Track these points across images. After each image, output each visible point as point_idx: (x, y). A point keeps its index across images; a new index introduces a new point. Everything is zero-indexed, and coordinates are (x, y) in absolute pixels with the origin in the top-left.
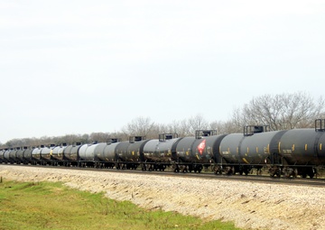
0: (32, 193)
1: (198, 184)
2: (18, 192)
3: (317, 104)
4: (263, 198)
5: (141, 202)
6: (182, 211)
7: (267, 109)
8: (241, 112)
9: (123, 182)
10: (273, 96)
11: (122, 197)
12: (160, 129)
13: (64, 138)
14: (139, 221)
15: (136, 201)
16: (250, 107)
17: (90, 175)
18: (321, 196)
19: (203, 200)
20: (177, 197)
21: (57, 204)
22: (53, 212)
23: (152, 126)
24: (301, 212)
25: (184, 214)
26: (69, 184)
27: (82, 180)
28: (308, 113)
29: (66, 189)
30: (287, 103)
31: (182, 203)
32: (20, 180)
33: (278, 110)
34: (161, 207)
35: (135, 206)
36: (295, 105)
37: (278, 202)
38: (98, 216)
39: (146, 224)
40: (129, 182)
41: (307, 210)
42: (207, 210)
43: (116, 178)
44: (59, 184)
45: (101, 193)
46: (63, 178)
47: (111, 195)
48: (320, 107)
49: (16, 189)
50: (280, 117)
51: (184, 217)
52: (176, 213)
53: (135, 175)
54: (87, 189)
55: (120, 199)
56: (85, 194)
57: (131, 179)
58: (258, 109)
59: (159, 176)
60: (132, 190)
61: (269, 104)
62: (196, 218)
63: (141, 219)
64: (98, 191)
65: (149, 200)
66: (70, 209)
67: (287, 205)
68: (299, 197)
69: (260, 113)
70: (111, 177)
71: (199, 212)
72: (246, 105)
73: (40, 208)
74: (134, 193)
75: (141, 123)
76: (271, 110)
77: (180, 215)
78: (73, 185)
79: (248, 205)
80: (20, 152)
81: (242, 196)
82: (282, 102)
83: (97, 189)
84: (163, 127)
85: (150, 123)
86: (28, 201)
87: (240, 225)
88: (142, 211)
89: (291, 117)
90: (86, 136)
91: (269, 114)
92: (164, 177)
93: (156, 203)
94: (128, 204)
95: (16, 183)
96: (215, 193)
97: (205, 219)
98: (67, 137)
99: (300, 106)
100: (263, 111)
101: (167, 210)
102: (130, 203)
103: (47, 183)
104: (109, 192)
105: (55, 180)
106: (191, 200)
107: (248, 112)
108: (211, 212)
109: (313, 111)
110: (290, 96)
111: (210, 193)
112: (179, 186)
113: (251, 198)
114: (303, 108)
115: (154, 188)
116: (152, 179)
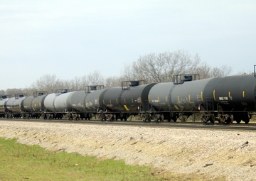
1: (95, 129)
3: (193, 61)
4: (148, 140)
5: (47, 146)
6: (82, 152)
7: (152, 66)
8: (131, 68)
9: (32, 129)
10: (157, 55)
11: (31, 142)
12: (64, 85)
14: (46, 162)
15: (43, 145)
16: (138, 65)
17: (4, 124)
18: (196, 137)
19: (99, 143)
20: (78, 141)
23: (57, 82)
24: (179, 150)
25: (84, 154)
28: (186, 68)
30: (168, 60)
31: (82, 146)
33: (161, 66)
34: (64, 149)
35: (43, 149)
36: (175, 62)
37: (161, 143)
38: (11, 158)
39: (51, 164)
40: (37, 129)
41: (184, 148)
42: (103, 151)
43: (26, 126)
45: (14, 139)
47: (22, 140)
48: (197, 63)
50: (163, 72)
51: (83, 157)
52: (77, 154)
53: (43, 123)
54: (2, 136)
55: (30, 144)
57: (39, 127)
58: (145, 66)
59: (63, 124)
60: (40, 136)
61: (154, 62)
62: (93, 157)
63: (47, 159)
64: (12, 137)
65: (55, 144)
67: (168, 144)
68: (178, 138)
69: (147, 70)
70: (22, 126)
71: (96, 153)
72: (135, 63)
74: (42, 139)
75: (48, 80)
76: (156, 67)
77: (80, 155)
79: (136, 146)
81: (131, 138)
82: (164, 59)
83: (10, 135)
84: (66, 83)
85: (56, 80)
87: (130, 162)
88: (49, 153)
89: (172, 72)
91: (154, 70)
92: (66, 124)
93: (60, 146)
94: (37, 147)
96: (109, 136)
97: (101, 158)
99: (180, 62)
100: (149, 67)
101: (69, 152)
102: (39, 147)
104: (21, 138)
106: (89, 143)
107: (136, 69)
108: (106, 153)
109: (191, 66)
110: (171, 54)
111: (105, 136)
112: (79, 132)
113: (139, 140)
114: (182, 64)
115: (59, 133)
116: (57, 126)
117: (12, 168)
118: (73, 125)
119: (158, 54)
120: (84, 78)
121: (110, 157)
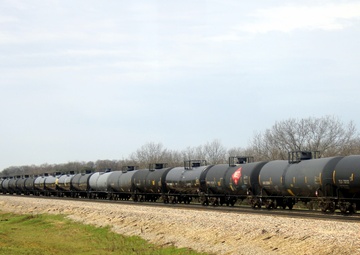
0: (31, 227)
2: (16, 226)
4: (287, 234)
5: (151, 237)
6: (197, 247)
7: (291, 135)
8: (263, 138)
9: (131, 215)
10: (298, 121)
11: (130, 232)
15: (146, 236)
16: (272, 133)
17: (95, 207)
18: (351, 232)
19: (220, 235)
20: (191, 232)
21: (58, 238)
22: (54, 247)
23: (164, 153)
24: (328, 250)
25: (199, 251)
26: (71, 217)
27: (87, 212)
28: (337, 139)
29: (69, 222)
30: (313, 128)
31: (197, 239)
32: (17, 211)
33: (303, 136)
34: (173, 243)
35: (145, 242)
36: (322, 131)
37: (304, 239)
38: (104, 252)
40: (137, 215)
41: (335, 247)
42: (225, 247)
43: (123, 210)
44: (60, 217)
45: (107, 227)
46: (66, 211)
47: (118, 229)
48: (351, 134)
49: (14, 223)
50: (305, 144)
52: (190, 250)
53: (145, 207)
54: (92, 222)
55: (128, 234)
56: (90, 229)
57: (140, 212)
58: (282, 135)
59: (171, 209)
60: (142, 224)
61: (294, 130)
64: (104, 225)
65: (160, 236)
66: (73, 245)
67: (313, 241)
68: (327, 233)
69: (284, 140)
70: (118, 210)
71: (215, 249)
72: (268, 131)
73: (39, 243)
74: (144, 228)
75: (152, 150)
76: (296, 136)
77: (195, 252)
78: (76, 218)
79: (270, 242)
80: (21, 181)
81: (264, 231)
82: (308, 127)
83: (102, 222)
84: (176, 155)
85: (162, 150)
86: (26, 235)
88: (153, 247)
89: (318, 144)
90: (91, 164)
91: (293, 141)
92: (176, 210)
93: (168, 238)
94: (137, 239)
95: (14, 215)
96: (233, 228)
98: (70, 164)
99: (328, 132)
100: (287, 137)
101: (180, 247)
102: (139, 239)
103: (47, 216)
104: (116, 226)
105: (57, 213)
106: (207, 235)
107: (270, 138)
108: (229, 249)
109: (343, 137)
110: (316, 121)
111: (227, 227)
112: (193, 220)
113: (273, 233)
114: (331, 134)
115: (166, 221)
116: (164, 211)
119: (300, 119)
120: (200, 148)
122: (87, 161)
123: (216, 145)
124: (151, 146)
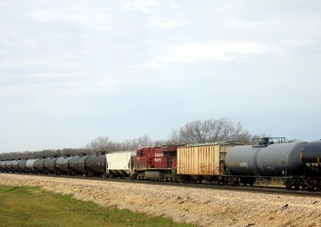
0: (17, 195)
1: (144, 188)
2: (6, 194)
3: (236, 128)
4: (195, 199)
5: (101, 202)
6: (133, 209)
7: (198, 132)
8: (178, 133)
9: (87, 186)
10: (202, 122)
12: (116, 146)
13: (41, 152)
14: (100, 217)
15: (97, 201)
16: (185, 130)
17: (62, 181)
19: (148, 201)
20: (129, 198)
21: (35, 203)
23: (110, 144)
24: (224, 210)
25: (134, 211)
26: (45, 188)
27: (55, 185)
28: (229, 134)
29: (44, 191)
30: (213, 127)
31: (132, 203)
32: (7, 184)
33: (206, 132)
34: (116, 206)
35: (96, 205)
37: (206, 203)
38: (68, 212)
40: (91, 186)
41: (228, 209)
42: (152, 208)
43: (82, 183)
44: (37, 188)
45: (71, 195)
46: (41, 183)
47: (78, 196)
48: (239, 130)
49: (5, 192)
50: (207, 138)
51: (134, 214)
52: (128, 211)
53: (97, 181)
54: (60, 191)
55: (85, 199)
56: (58, 196)
57: (93, 184)
58: (192, 131)
60: (94, 193)
61: (200, 128)
62: (143, 214)
63: (101, 215)
64: (68, 193)
65: (107, 201)
66: (47, 207)
67: (212, 204)
68: (222, 199)
69: (193, 135)
70: (78, 183)
71: (145, 210)
72: (182, 128)
73: (23, 206)
74: (96, 195)
75: (102, 141)
76: (201, 132)
77: (131, 212)
78: (49, 189)
79: (183, 205)
81: (179, 198)
82: (209, 126)
83: (67, 191)
86: (14, 201)
87: (177, 220)
88: (102, 209)
89: (216, 138)
90: (59, 151)
91: (199, 135)
92: (118, 183)
93: (113, 202)
94: (91, 203)
95: (5, 186)
96: (158, 195)
97: (150, 215)
98: (45, 151)
99: (223, 129)
100: (195, 133)
101: (121, 208)
102: (93, 203)
103: (28, 187)
105: (35, 185)
106: (139, 200)
107: (183, 134)
108: (155, 210)
109: (233, 133)
110: (215, 122)
111: (154, 195)
112: (130, 190)
113: (185, 199)
114: (225, 130)
115: (111, 191)
117: (69, 221)
118: (124, 183)
119: (204, 121)
120: (134, 141)
121: (159, 214)
122: (56, 149)
123: (146, 139)
124: (100, 139)
